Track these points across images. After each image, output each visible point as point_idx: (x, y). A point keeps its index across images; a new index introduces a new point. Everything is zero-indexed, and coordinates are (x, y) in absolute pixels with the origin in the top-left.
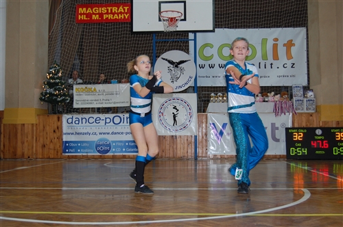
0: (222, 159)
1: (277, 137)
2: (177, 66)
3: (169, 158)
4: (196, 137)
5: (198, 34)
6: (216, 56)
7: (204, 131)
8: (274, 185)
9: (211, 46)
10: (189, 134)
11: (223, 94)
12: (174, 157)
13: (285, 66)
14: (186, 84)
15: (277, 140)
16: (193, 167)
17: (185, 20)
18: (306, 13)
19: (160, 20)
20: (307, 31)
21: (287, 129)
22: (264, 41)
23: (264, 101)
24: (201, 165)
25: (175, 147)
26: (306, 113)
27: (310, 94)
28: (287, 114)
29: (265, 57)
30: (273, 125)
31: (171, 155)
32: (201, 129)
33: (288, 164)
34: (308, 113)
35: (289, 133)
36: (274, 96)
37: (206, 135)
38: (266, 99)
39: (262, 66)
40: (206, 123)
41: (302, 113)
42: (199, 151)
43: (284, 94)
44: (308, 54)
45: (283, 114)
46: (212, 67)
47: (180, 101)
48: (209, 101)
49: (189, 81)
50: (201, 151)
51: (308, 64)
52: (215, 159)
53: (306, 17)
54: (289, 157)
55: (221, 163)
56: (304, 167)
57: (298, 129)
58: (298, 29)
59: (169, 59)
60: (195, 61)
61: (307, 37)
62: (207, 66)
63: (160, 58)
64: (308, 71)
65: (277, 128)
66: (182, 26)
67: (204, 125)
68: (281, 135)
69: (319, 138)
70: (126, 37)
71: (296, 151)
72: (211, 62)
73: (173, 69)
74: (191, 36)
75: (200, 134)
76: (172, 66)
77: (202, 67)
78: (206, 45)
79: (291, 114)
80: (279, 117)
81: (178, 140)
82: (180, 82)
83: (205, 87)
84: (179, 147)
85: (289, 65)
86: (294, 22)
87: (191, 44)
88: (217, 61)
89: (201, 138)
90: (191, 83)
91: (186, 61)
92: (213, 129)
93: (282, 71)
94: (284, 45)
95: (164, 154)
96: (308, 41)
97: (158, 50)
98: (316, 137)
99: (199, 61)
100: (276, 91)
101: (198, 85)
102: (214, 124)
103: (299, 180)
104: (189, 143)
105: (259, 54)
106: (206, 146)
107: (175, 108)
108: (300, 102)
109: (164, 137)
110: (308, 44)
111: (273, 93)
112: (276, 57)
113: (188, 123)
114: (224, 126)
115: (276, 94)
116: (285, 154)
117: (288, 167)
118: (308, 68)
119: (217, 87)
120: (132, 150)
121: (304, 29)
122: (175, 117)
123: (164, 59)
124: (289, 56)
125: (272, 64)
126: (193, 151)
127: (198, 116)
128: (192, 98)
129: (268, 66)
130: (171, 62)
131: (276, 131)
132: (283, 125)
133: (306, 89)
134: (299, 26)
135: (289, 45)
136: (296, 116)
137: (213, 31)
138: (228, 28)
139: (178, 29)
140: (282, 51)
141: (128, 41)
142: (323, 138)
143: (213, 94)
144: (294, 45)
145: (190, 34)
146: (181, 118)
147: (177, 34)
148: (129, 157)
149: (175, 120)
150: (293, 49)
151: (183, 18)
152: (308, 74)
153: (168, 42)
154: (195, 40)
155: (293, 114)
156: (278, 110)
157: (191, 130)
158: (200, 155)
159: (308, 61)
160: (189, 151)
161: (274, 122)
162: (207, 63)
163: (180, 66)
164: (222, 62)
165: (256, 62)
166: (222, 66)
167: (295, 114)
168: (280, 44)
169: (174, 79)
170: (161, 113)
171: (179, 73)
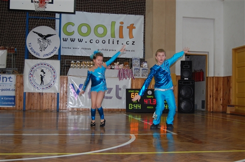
0: (78, 111)
1: (120, 96)
3: (37, 111)
4: (58, 94)
5: (62, 15)
6: (76, 33)
7: (65, 89)
8: (116, 132)
9: (73, 25)
10: (53, 92)
11: (81, 62)
12: (40, 110)
13: (128, 43)
14: (52, 52)
15: (120, 98)
16: (56, 118)
17: (52, 3)
18: (145, 5)
19: (32, 2)
20: (145, 18)
21: (127, 90)
22: (113, 23)
23: (111, 69)
24: (61, 116)
25: (41, 101)
26: (141, 79)
27: (145, 65)
28: (128, 79)
29: (113, 35)
30: (117, 86)
31: (38, 108)
32: (62, 88)
33: (127, 116)
34: (143, 79)
35: (128, 93)
36: (119, 65)
37: (66, 93)
38: (113, 67)
39: (111, 42)
40: (67, 84)
41: (138, 78)
42: (61, 105)
43: (126, 64)
44: (144, 35)
45: (125, 79)
46: (73, 40)
47: (46, 66)
48: (69, 67)
49: (54, 51)
50: (62, 105)
51: (144, 43)
52: (73, 111)
53: (145, 8)
54: (128, 111)
55: (77, 114)
56: (138, 119)
57: (135, 90)
58: (138, 16)
59: (39, 32)
60: (60, 36)
61: (145, 23)
62: (69, 40)
63: (31, 31)
64: (144, 47)
65: (120, 89)
66: (49, 8)
67: (65, 85)
68: (123, 95)
69: (150, 97)
70: (5, 13)
71: (133, 106)
72: (72, 37)
73: (42, 41)
74: (57, 16)
75: (62, 92)
76: (41, 38)
77: (65, 40)
78: (69, 24)
79: (131, 79)
80: (121, 81)
81: (44, 96)
82: (47, 51)
83: (67, 56)
84: (44, 102)
85: (131, 43)
86: (135, 10)
87: (57, 22)
88: (76, 36)
89: (62, 95)
90: (56, 53)
91: (52, 35)
92: (72, 88)
94: (128, 27)
95: (32, 107)
96: (145, 26)
97: (30, 25)
98: (148, 97)
99: (63, 36)
100: (121, 61)
101: (62, 54)
102: (72, 85)
103: (134, 127)
104: (53, 99)
105: (109, 33)
106: (66, 101)
107: (42, 71)
108: (138, 70)
109: (33, 94)
110: (144, 28)
111: (118, 63)
112: (121, 36)
113: (52, 83)
114: (80, 86)
115: (120, 64)
116: (125, 108)
117: (127, 118)
118: (144, 45)
119: (76, 56)
120: (7, 103)
121: (142, 17)
122: (42, 78)
123: (35, 32)
124: (131, 36)
125: (118, 41)
126: (56, 105)
127: (61, 78)
128: (57, 64)
129: (115, 42)
130: (40, 35)
131: (119, 91)
132: (124, 86)
133: (142, 61)
134: (140, 14)
135: (131, 27)
136: (134, 81)
137: (74, 13)
138: (86, 11)
139: (46, 10)
140: (126, 31)
141: (6, 16)
142: (152, 97)
143: (73, 62)
144: (135, 28)
145: (56, 14)
146: (48, 79)
147: (46, 14)
148: (4, 109)
149: (42, 80)
150: (134, 31)
151: (51, 1)
152: (144, 50)
153: (39, 19)
154: (60, 19)
155: (132, 79)
156: (121, 76)
157: (55, 88)
158: (61, 108)
159: (144, 40)
160: (53, 105)
161: (118, 85)
162: (69, 38)
163: (48, 38)
164: (81, 37)
165: (106, 38)
166: (80, 41)
167: (133, 79)
168: (125, 26)
169: (43, 48)
170: (31, 75)
171: (47, 44)
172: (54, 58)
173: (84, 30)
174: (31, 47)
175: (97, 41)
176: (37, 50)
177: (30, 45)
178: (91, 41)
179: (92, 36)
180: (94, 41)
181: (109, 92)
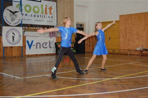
1: (51, 46)
2: (14, 14)
4: (22, 47)
9: (22, 5)
12: (12, 57)
13: (49, 17)
14: (18, 22)
15: (51, 48)
21: (55, 43)
22: (42, 6)
25: (12, 52)
28: (54, 37)
29: (42, 13)
30: (50, 41)
31: (10, 56)
34: (60, 37)
35: (56, 45)
39: (41, 16)
47: (15, 30)
49: (19, 21)
51: (57, 17)
52: (29, 56)
57: (59, 43)
58: (54, 2)
59: (10, 10)
63: (6, 9)
64: (57, 20)
65: (51, 43)
68: (53, 45)
73: (12, 15)
80: (51, 38)
82: (15, 21)
85: (51, 16)
91: (17, 12)
93: (48, 19)
94: (49, 8)
96: (57, 8)
102: (28, 41)
104: (18, 50)
105: (40, 11)
107: (13, 33)
109: (7, 47)
112: (46, 13)
114: (32, 42)
118: (57, 18)
121: (56, 3)
122: (13, 37)
123: (8, 10)
124: (51, 14)
125: (45, 16)
129: (43, 17)
130: (11, 12)
132: (53, 41)
135: (51, 8)
140: (48, 10)
144: (52, 9)
149: (13, 39)
150: (52, 11)
152: (57, 21)
154: (20, 2)
163: (15, 14)
164: (26, 13)
165: (39, 14)
166: (26, 15)
167: (57, 37)
168: (48, 8)
169: (13, 20)
170: (7, 36)
171: (15, 17)
172: (19, 25)
173: (28, 8)
174: (6, 19)
175: (35, 16)
176: (10, 21)
177: (6, 17)
178: (32, 15)
179: (32, 12)
180: (33, 16)
181: (46, 45)
